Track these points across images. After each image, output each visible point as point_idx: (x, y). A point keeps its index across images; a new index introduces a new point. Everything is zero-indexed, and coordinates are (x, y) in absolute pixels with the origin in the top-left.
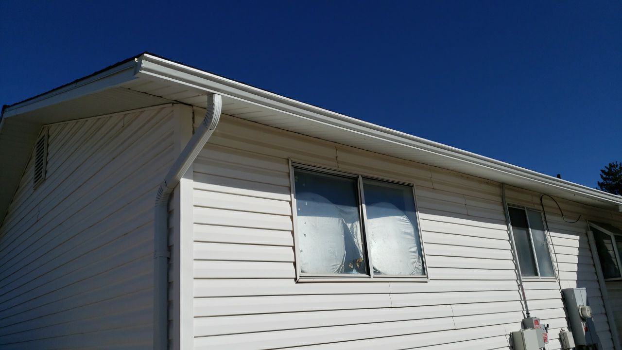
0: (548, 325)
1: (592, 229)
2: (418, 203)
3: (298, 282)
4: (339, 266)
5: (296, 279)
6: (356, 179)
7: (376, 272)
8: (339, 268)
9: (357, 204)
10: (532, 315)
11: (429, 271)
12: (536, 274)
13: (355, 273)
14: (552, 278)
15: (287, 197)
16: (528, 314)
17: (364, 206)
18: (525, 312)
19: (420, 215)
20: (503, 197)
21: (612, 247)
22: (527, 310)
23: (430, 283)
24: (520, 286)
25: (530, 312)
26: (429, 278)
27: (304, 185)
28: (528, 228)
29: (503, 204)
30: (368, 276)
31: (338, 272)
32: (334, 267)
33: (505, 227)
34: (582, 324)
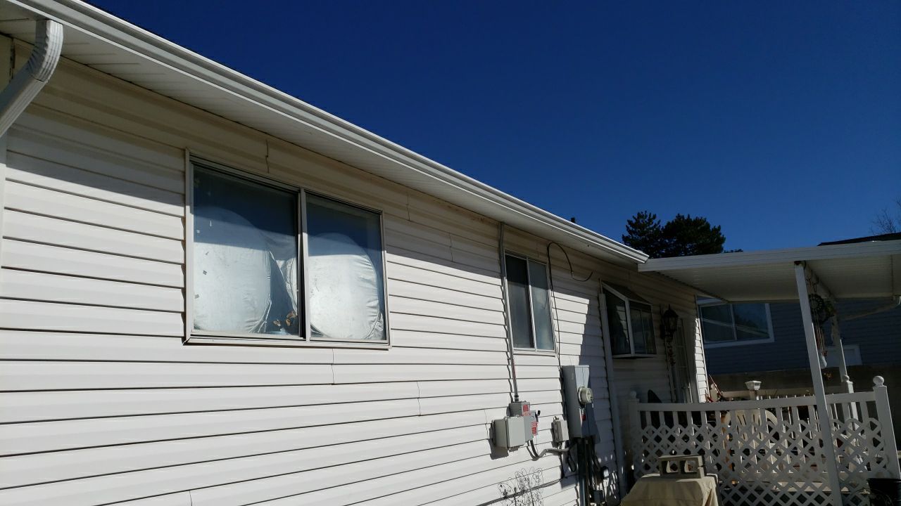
0: (539, 412)
1: (605, 291)
2: (386, 239)
3: (187, 344)
4: (258, 322)
5: (184, 338)
6: (295, 195)
7: (316, 332)
8: (259, 325)
9: (295, 232)
10: (521, 399)
11: (393, 335)
12: (532, 346)
13: (282, 334)
14: (550, 352)
15: (179, 210)
16: (516, 396)
17: (305, 236)
18: (513, 395)
19: (387, 256)
20: (500, 241)
21: (625, 316)
22: (516, 392)
23: (392, 351)
24: (511, 359)
25: (519, 394)
26: (392, 345)
27: (209, 194)
28: (528, 284)
29: (499, 251)
30: (302, 338)
31: (256, 331)
32: (251, 324)
33: (498, 281)
34: (580, 411)
